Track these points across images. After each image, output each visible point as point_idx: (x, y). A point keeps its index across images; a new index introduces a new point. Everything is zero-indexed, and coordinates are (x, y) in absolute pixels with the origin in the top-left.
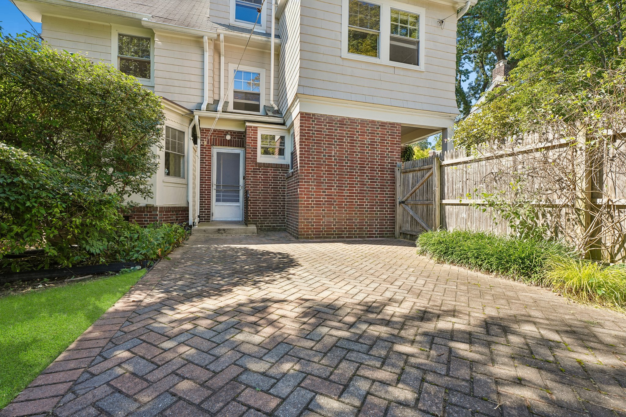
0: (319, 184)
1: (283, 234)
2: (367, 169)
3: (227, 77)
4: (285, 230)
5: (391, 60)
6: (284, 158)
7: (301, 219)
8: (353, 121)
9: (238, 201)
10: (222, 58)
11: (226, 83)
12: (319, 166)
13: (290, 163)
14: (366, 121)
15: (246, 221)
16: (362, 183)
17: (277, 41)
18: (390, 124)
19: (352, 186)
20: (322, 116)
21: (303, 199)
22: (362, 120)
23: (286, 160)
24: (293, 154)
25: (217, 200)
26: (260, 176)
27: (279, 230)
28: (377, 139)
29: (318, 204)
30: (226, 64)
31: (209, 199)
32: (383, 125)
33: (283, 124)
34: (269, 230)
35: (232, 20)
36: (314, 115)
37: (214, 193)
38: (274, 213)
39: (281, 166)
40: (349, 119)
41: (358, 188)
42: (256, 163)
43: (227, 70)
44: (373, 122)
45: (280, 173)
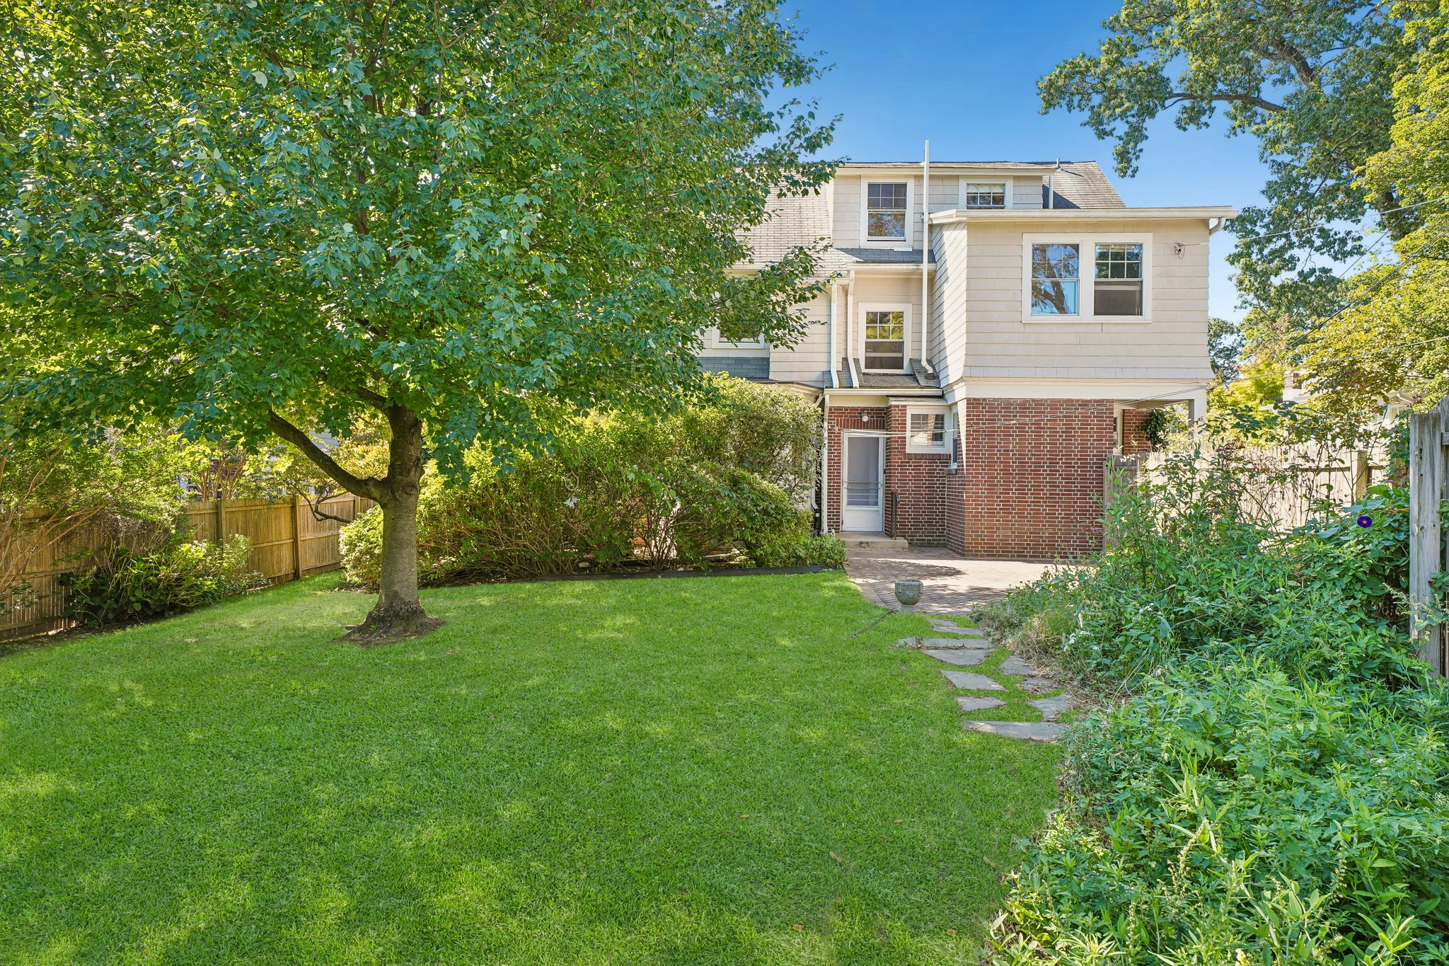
0: (992, 486)
1: (944, 551)
2: (1060, 466)
3: (856, 323)
4: (945, 546)
5: (1096, 313)
6: (943, 445)
7: (968, 532)
8: (1039, 403)
9: (876, 504)
10: (850, 298)
11: (856, 332)
12: (991, 465)
13: (951, 452)
14: (1059, 401)
15: (889, 531)
16: (1053, 485)
17: (932, 266)
18: (1096, 401)
19: (1037, 489)
20: (995, 400)
21: (970, 507)
22: (1052, 400)
23: (948, 448)
24: (956, 443)
25: (849, 503)
26: (910, 471)
27: (937, 546)
28: (1076, 424)
29: (991, 513)
30: (856, 304)
31: (838, 502)
32: (1085, 404)
33: (942, 397)
34: (922, 545)
35: (863, 240)
36: (984, 400)
37: (844, 494)
38: (930, 523)
39: (939, 456)
40: (1034, 400)
41: (1046, 490)
42: (905, 455)
43: (856, 314)
44: (1070, 402)
45: (937, 466)
